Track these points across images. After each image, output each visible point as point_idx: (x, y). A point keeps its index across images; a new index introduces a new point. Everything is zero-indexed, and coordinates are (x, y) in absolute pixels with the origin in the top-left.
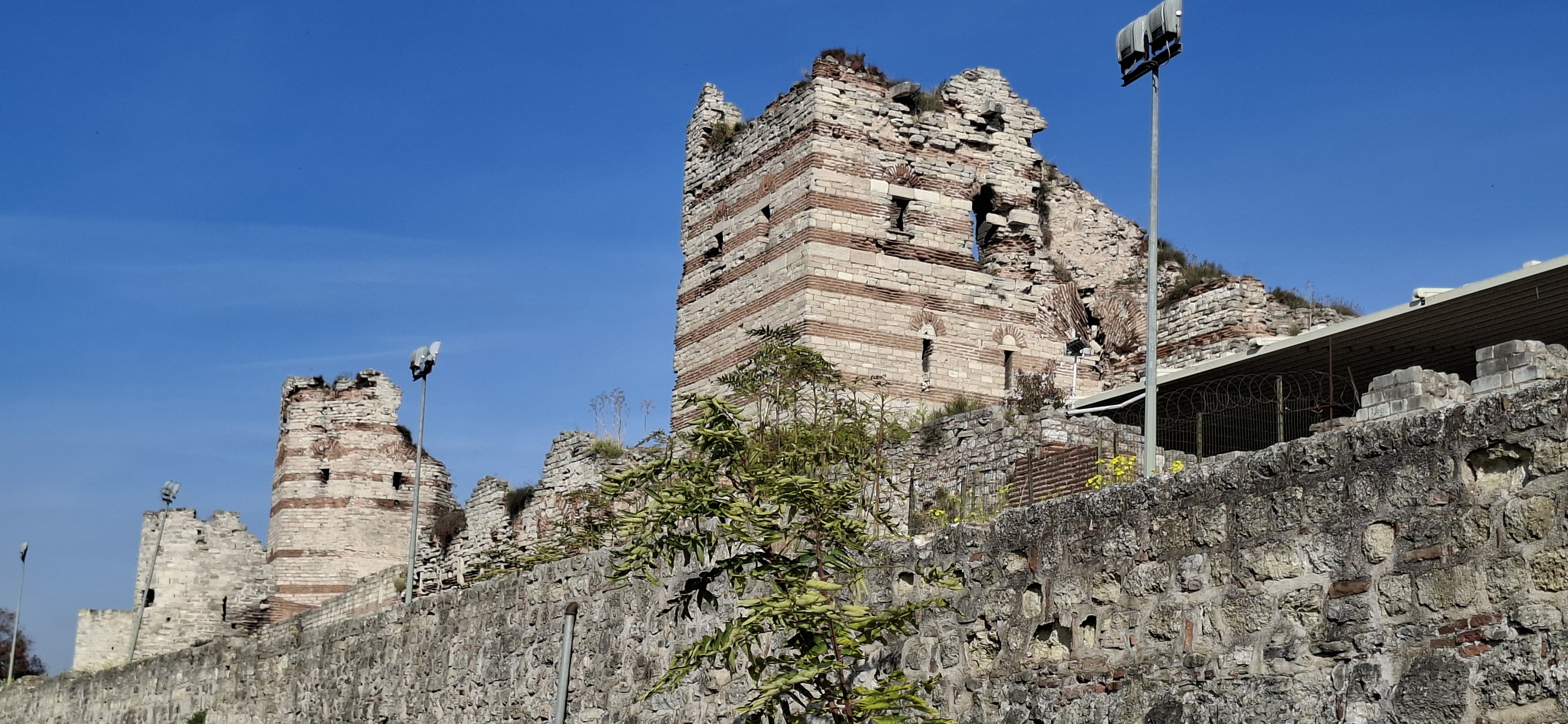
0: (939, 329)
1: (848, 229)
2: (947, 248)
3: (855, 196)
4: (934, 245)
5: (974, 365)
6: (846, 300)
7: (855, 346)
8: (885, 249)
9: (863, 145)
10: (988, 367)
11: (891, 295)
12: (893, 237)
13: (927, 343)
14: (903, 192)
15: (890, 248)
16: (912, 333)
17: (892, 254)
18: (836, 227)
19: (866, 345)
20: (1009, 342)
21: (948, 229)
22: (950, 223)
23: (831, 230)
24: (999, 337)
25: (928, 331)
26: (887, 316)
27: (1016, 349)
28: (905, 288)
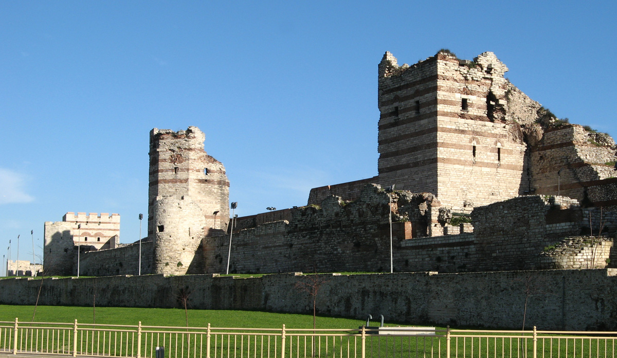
0: (478, 143)
1: (449, 111)
2: (479, 114)
3: (451, 99)
4: (475, 114)
5: (489, 153)
6: (450, 134)
7: (453, 150)
8: (460, 116)
9: (452, 82)
10: (493, 154)
11: (463, 132)
12: (463, 112)
13: (474, 147)
14: (465, 97)
15: (462, 116)
16: (470, 144)
17: (463, 118)
18: (445, 110)
19: (456, 149)
20: (499, 145)
21: (479, 108)
22: (480, 106)
23: (444, 112)
24: (496, 144)
25: (474, 143)
26: (462, 139)
27: (501, 147)
28: (467, 129)
